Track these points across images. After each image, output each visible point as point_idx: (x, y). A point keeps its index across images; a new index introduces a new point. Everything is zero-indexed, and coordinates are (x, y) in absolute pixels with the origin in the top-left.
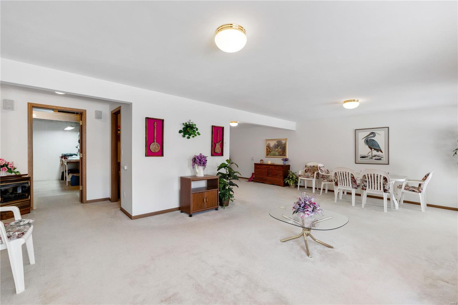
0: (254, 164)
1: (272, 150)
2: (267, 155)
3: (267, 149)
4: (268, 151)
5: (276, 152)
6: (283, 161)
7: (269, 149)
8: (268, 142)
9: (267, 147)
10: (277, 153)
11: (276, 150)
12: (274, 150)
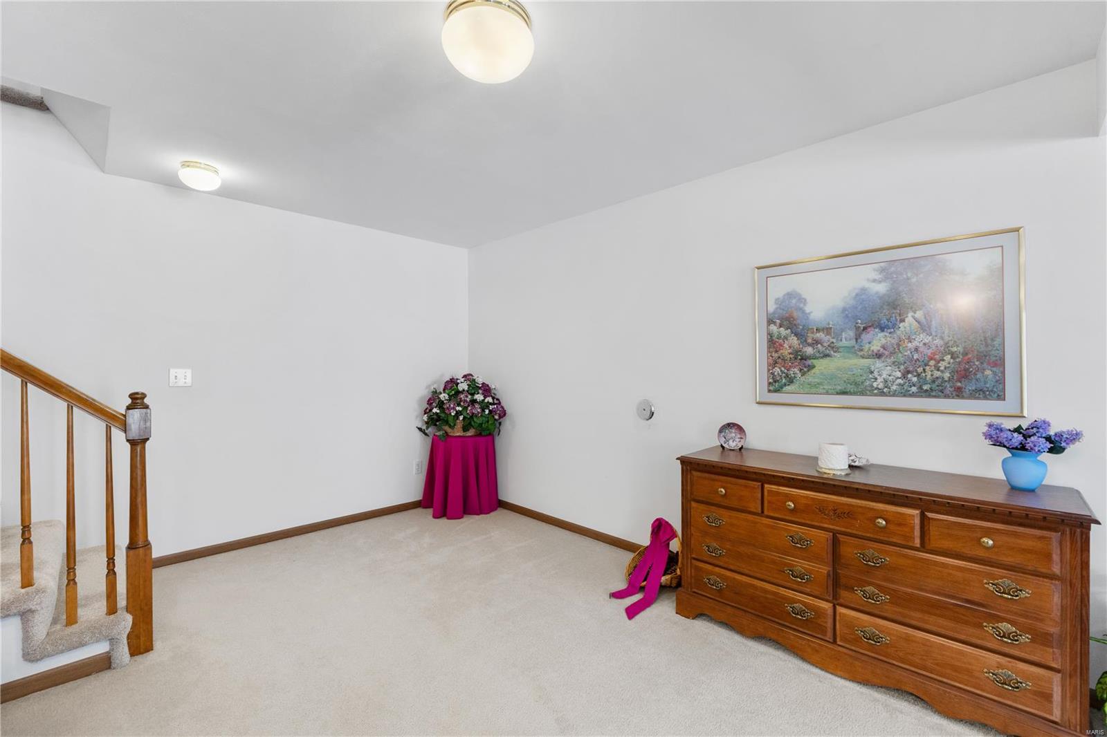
0: (678, 464)
1: (832, 346)
2: (776, 385)
3: (773, 343)
4: (786, 351)
5: (878, 364)
6: (1006, 453)
7: (794, 341)
8: (779, 288)
9: (770, 322)
10: (885, 372)
11: (876, 347)
12: (850, 349)
